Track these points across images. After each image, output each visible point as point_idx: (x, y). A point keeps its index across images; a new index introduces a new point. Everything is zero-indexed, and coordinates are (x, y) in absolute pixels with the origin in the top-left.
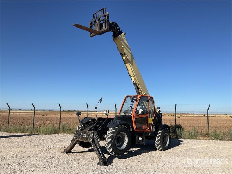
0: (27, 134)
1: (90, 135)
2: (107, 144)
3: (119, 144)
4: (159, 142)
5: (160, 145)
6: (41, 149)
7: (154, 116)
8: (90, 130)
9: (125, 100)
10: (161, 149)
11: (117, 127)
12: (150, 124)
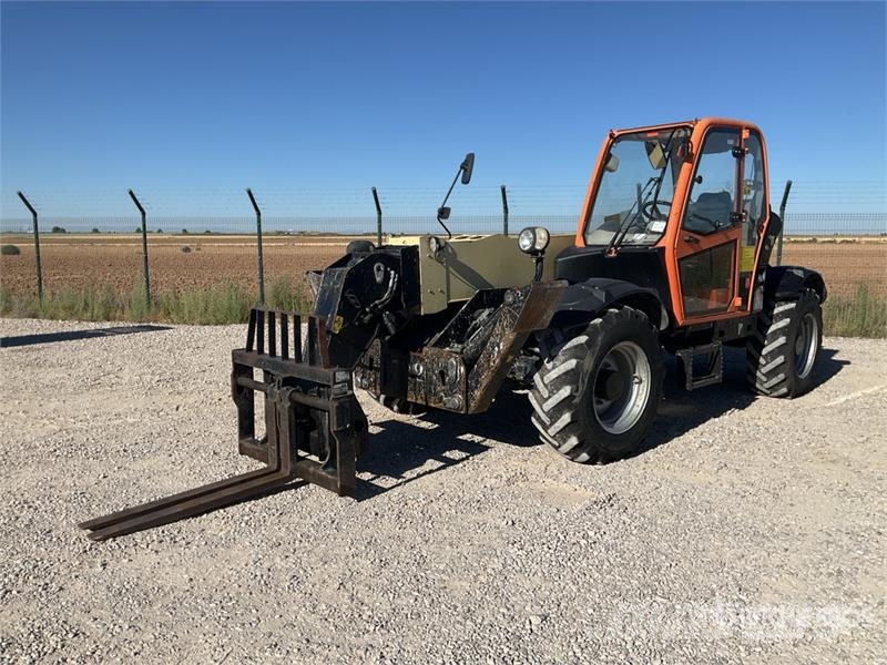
0: (121, 324)
1: (452, 373)
2: (547, 414)
3: (606, 404)
4: (780, 359)
5: (781, 376)
6: (191, 400)
7: (762, 235)
8: (443, 343)
9: (607, 156)
10: (784, 390)
11: (598, 321)
12: (744, 277)
